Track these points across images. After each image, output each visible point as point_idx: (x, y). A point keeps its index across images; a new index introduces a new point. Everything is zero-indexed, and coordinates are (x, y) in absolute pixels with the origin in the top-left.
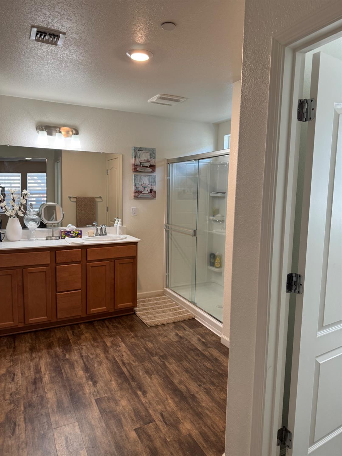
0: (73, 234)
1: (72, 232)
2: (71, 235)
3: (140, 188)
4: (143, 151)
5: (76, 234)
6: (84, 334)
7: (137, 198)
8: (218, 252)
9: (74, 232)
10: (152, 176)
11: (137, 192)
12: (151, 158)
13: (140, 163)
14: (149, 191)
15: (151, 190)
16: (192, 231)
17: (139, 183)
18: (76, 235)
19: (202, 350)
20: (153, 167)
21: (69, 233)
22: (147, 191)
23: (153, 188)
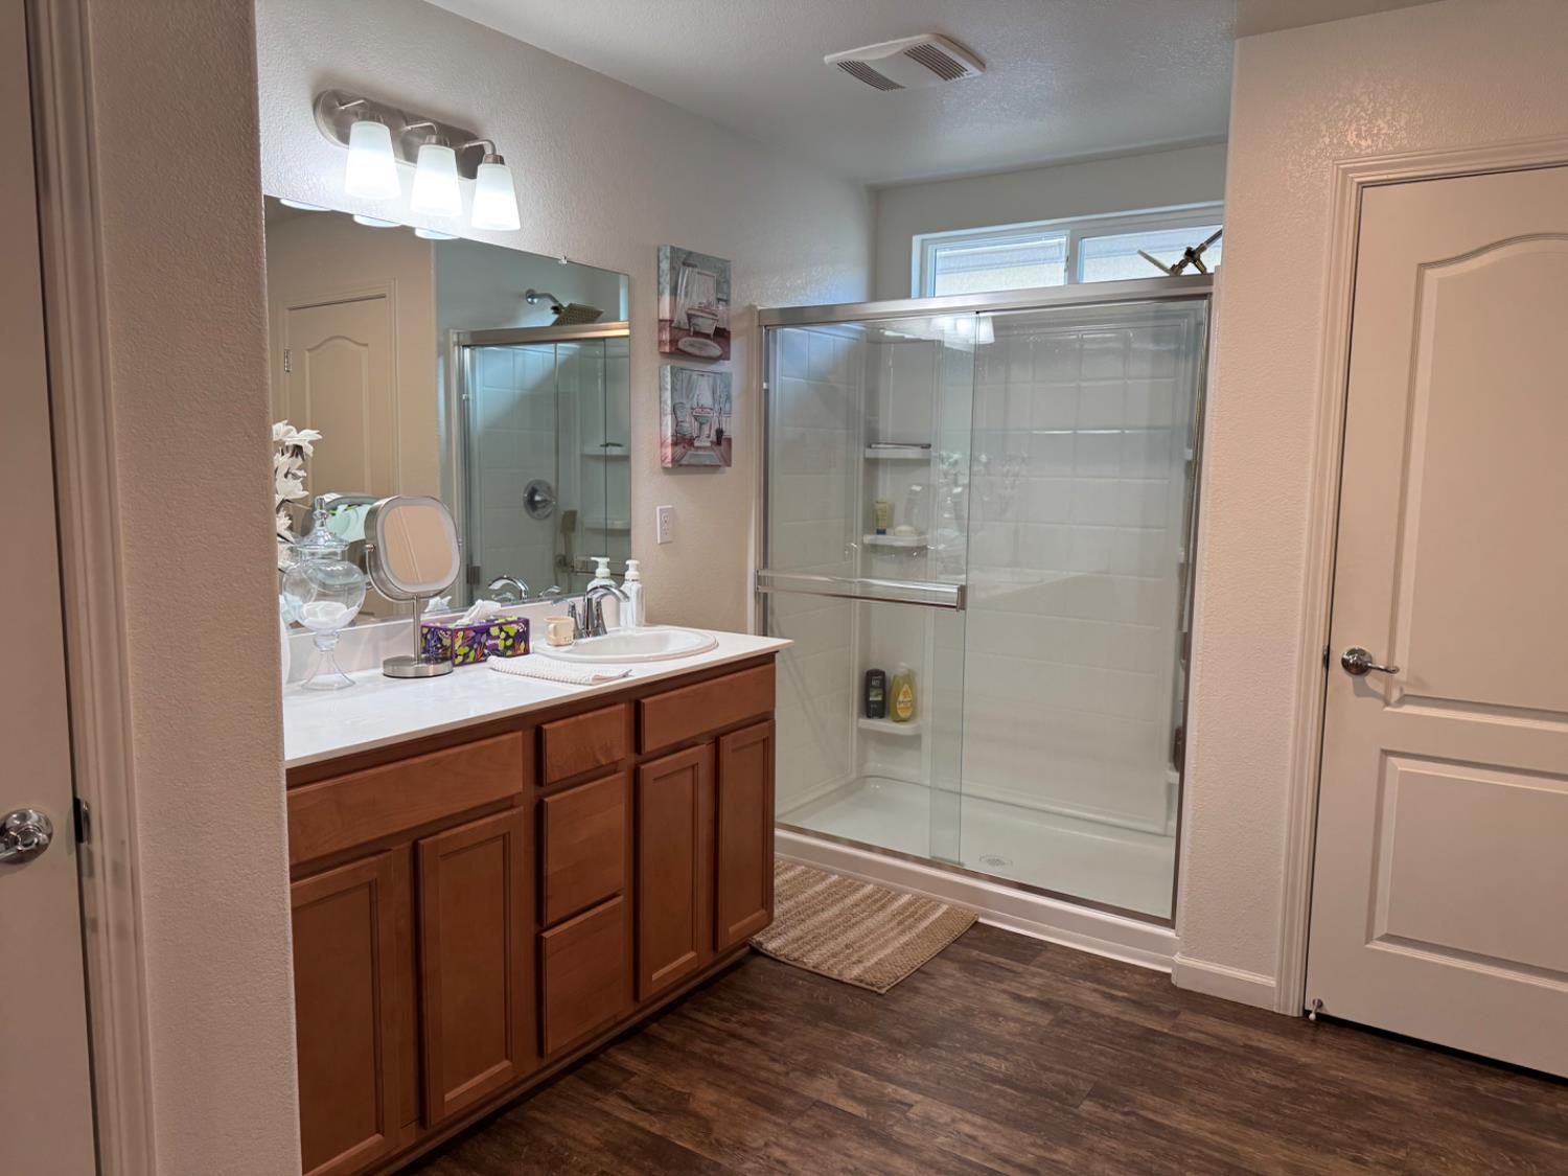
0: (498, 637)
1: (494, 631)
2: (490, 642)
3: (690, 427)
4: (696, 266)
5: (508, 636)
7: (681, 465)
9: (501, 630)
10: (721, 374)
11: (682, 440)
12: (719, 300)
13: (690, 317)
14: (713, 437)
15: (720, 432)
17: (684, 401)
18: (509, 642)
20: (722, 335)
21: (482, 634)
22: (709, 437)
23: (724, 427)
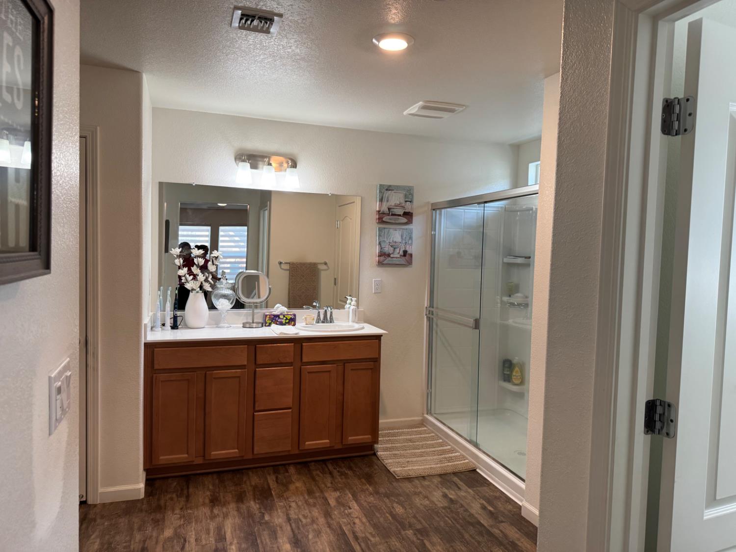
0: (283, 319)
1: (281, 317)
2: (279, 320)
3: (388, 249)
4: (393, 190)
5: (287, 319)
6: (294, 482)
7: (383, 264)
8: (517, 358)
9: (284, 317)
10: (407, 229)
11: (382, 254)
12: (406, 201)
13: (389, 209)
14: (401, 253)
15: (405, 252)
16: (472, 320)
17: (385, 240)
18: (287, 321)
19: (488, 525)
20: (408, 215)
21: (277, 317)
22: (399, 253)
23: (407, 249)
